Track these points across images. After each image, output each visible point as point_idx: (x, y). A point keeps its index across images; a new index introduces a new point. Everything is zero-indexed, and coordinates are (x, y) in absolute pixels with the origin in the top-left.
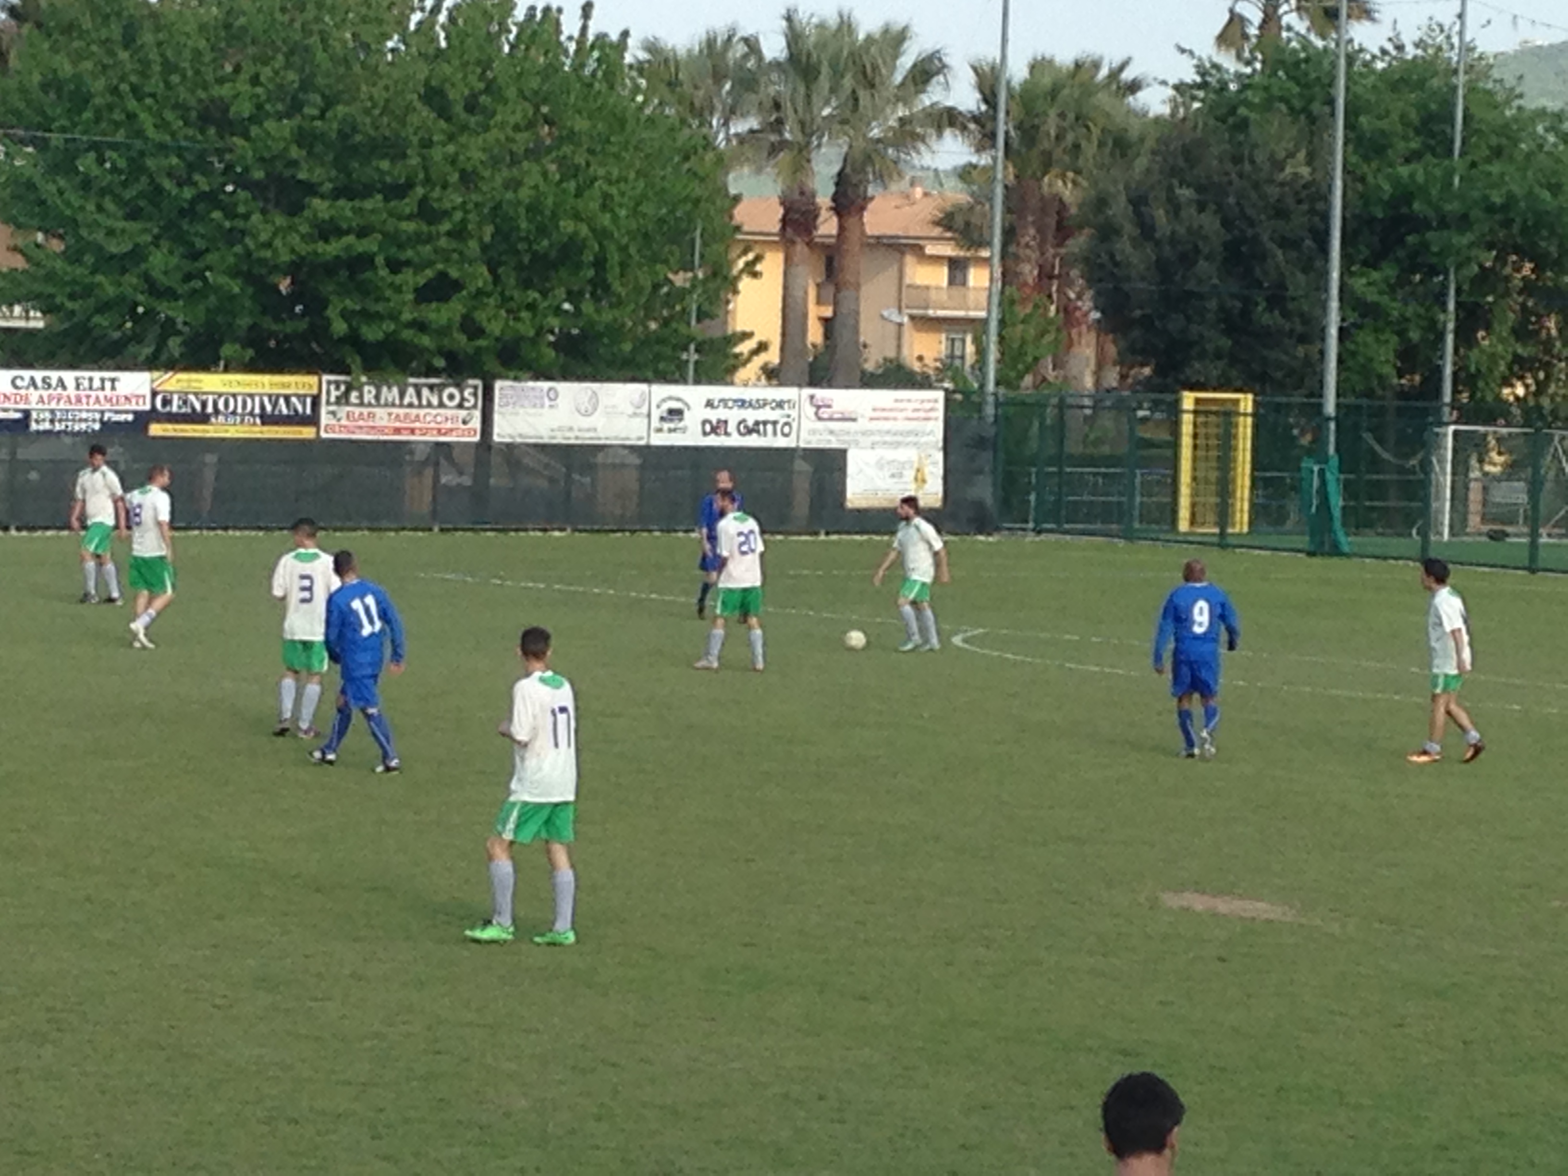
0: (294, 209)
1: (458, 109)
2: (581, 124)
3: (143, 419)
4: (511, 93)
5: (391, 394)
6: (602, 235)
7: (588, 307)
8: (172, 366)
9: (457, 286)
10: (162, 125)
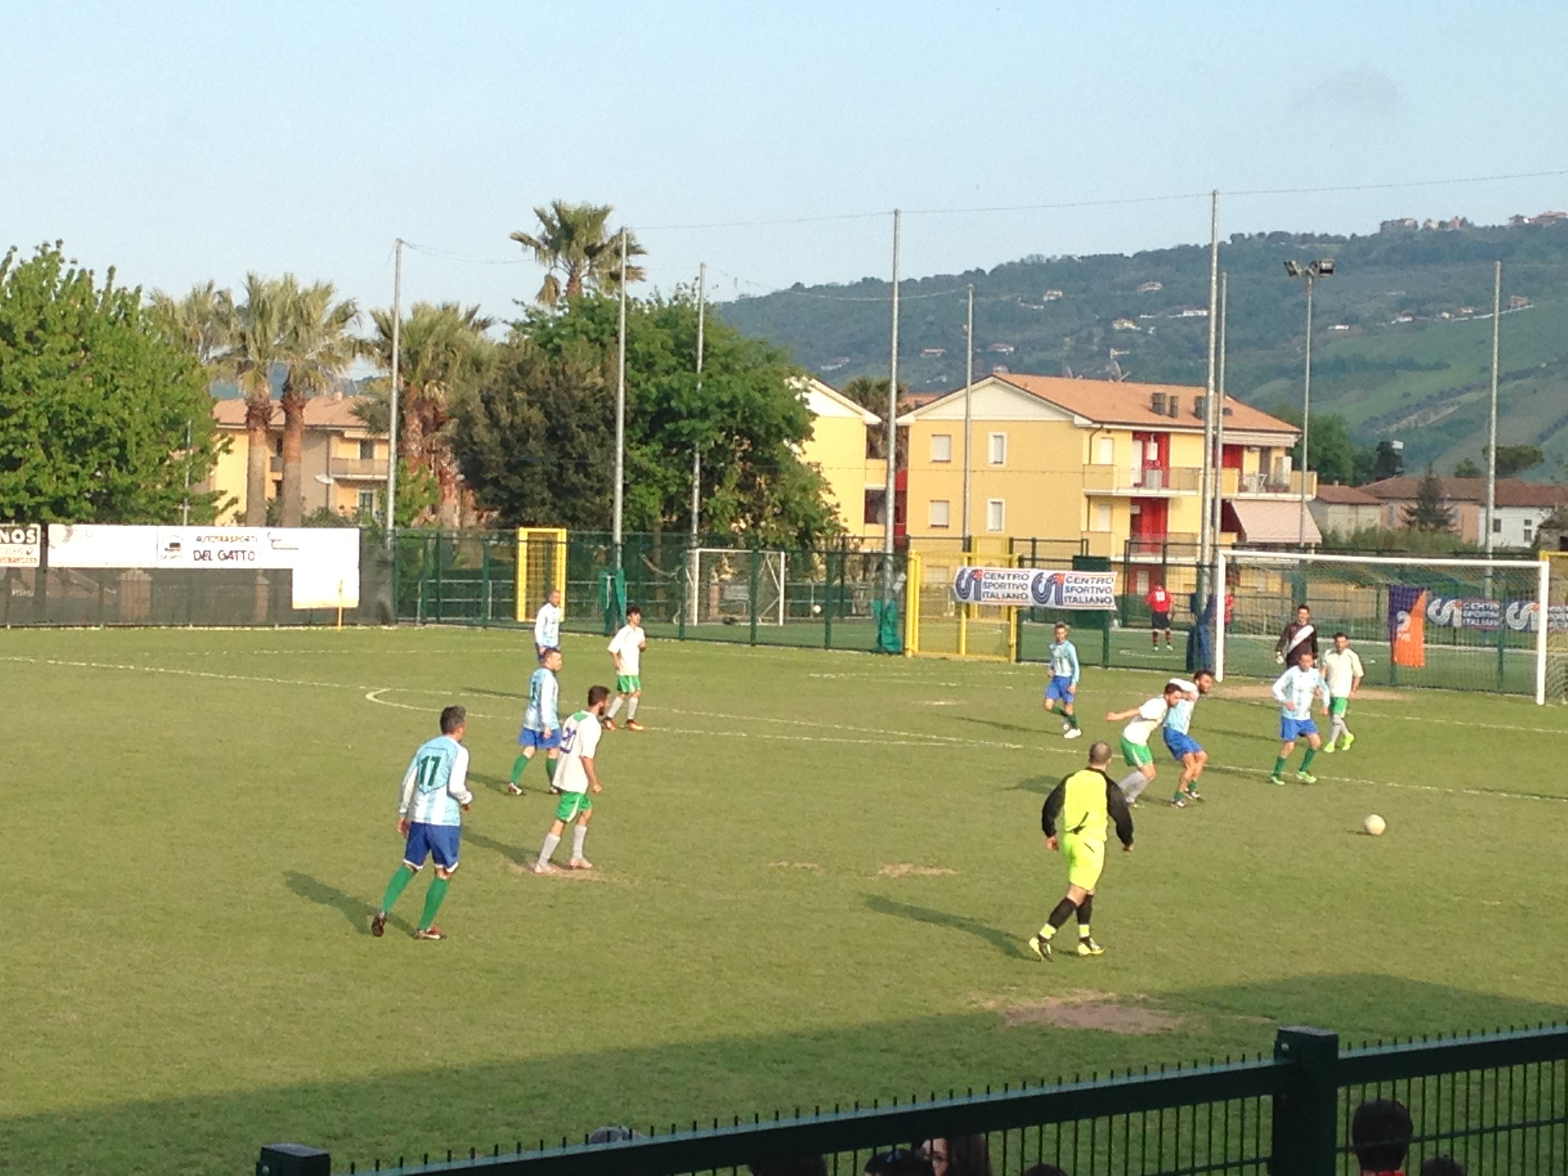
1: (21, 339)
2: (108, 350)
4: (58, 328)
7: (113, 474)
9: (22, 461)
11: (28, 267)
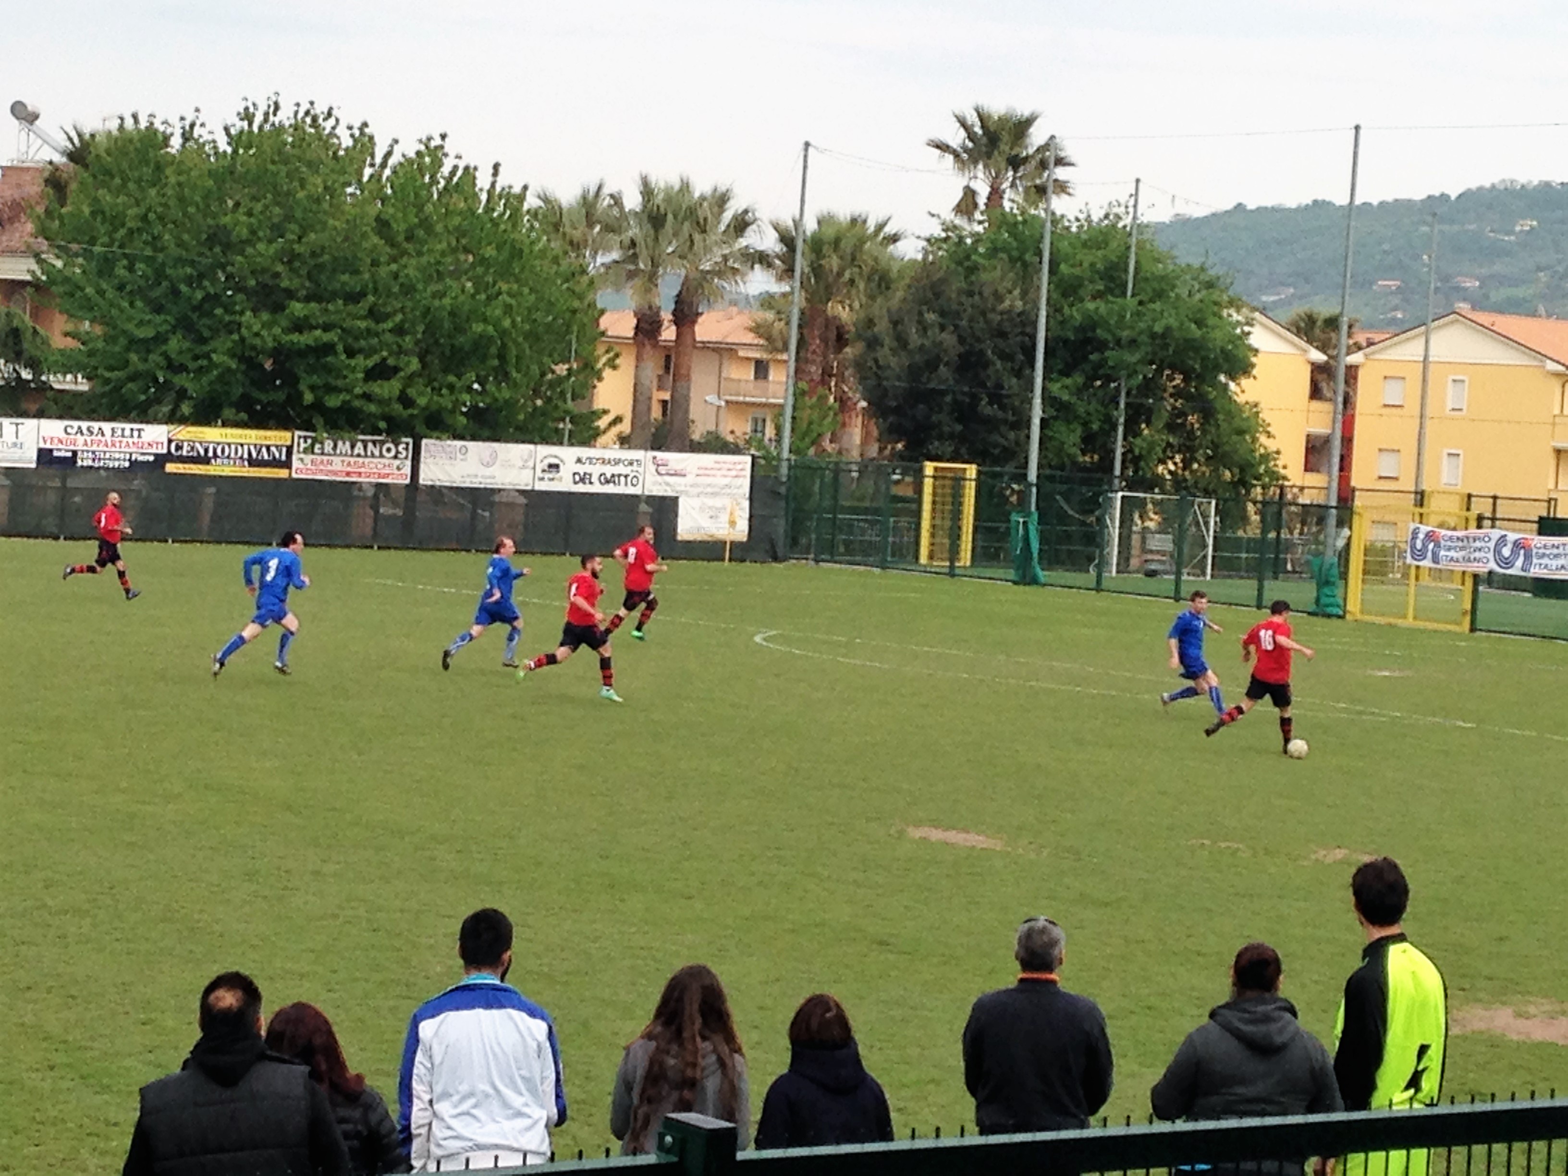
0: (278, 308)
1: (401, 238)
2: (490, 252)
3: (161, 460)
4: (439, 228)
5: (344, 447)
6: (503, 333)
7: (491, 387)
8: (183, 421)
9: (396, 370)
10: (180, 244)
11: (410, 162)
